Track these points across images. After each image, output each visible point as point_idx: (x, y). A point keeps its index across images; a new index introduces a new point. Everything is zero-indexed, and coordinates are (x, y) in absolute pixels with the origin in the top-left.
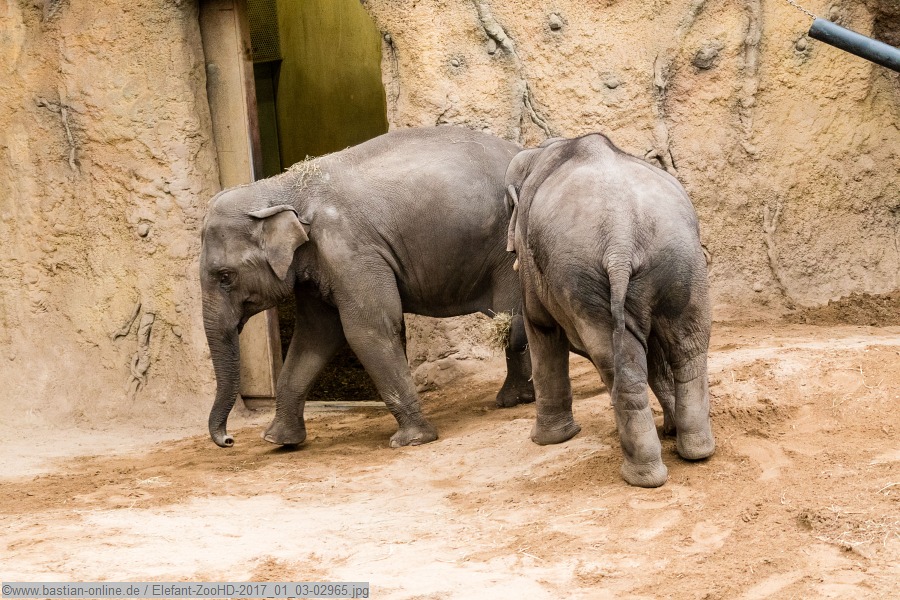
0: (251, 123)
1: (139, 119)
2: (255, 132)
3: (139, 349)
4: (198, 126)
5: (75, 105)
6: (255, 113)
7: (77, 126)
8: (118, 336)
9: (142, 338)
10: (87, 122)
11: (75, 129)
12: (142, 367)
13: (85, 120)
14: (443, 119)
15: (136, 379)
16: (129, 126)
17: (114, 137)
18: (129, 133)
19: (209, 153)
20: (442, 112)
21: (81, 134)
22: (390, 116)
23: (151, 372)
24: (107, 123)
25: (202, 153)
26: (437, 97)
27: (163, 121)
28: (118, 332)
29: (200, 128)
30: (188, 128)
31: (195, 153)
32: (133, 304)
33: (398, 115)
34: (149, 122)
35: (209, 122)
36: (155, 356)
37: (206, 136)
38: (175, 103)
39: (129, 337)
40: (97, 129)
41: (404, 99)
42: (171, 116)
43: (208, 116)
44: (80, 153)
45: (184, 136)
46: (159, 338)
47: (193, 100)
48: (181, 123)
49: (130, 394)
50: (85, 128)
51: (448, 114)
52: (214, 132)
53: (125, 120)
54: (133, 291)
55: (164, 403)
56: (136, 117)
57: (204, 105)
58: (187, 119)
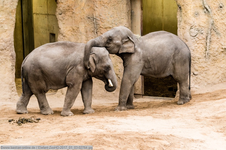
0: (141, 26)
1: (114, 23)
2: (142, 28)
4: (128, 25)
5: (97, 18)
6: (142, 23)
7: (98, 24)
10: (100, 23)
11: (97, 24)
13: (100, 22)
14: (192, 28)
16: (111, 24)
17: (107, 27)
18: (111, 26)
20: (192, 26)
21: (98, 26)
22: (178, 26)
24: (105, 23)
26: (191, 22)
27: (120, 24)
33: (180, 26)
34: (116, 24)
35: (131, 25)
38: (123, 19)
40: (103, 24)
41: (182, 22)
42: (122, 22)
43: (131, 23)
44: (98, 30)
47: (128, 19)
48: (124, 24)
50: (99, 24)
52: (132, 27)
55: (114, 94)
56: (113, 22)
57: (130, 21)
58: (126, 24)
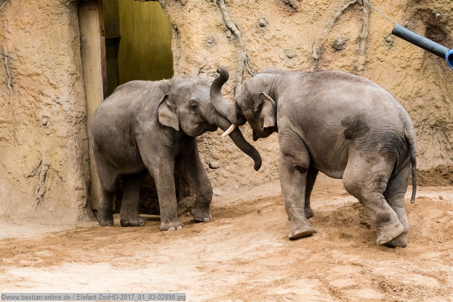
0: (103, 69)
1: (45, 64)
2: (105, 73)
3: (40, 183)
4: (75, 69)
5: (12, 56)
6: (105, 63)
7: (13, 67)
8: (29, 176)
9: (42, 178)
10: (18, 64)
11: (11, 68)
12: (41, 193)
14: (202, 70)
15: (38, 199)
16: (39, 67)
17: (31, 73)
18: (39, 71)
19: (80, 83)
20: (202, 67)
21: (14, 70)
22: (175, 68)
23: (46, 196)
24: (28, 65)
25: (77, 83)
26: (200, 59)
27: (57, 66)
28: (29, 174)
29: (76, 70)
30: (70, 70)
31: (73, 83)
32: (38, 160)
33: (179, 68)
34: (50, 66)
35: (81, 67)
36: (48, 188)
37: (79, 75)
38: (64, 57)
39: (35, 177)
40: (23, 68)
41: (183, 59)
42: (61, 63)
43: (81, 64)
44: (14, 80)
45: (68, 74)
46: (51, 178)
47: (73, 55)
48: (67, 67)
49: (35, 206)
50: (16, 67)
51: (205, 68)
52: (83, 72)
53: (38, 64)
54: (38, 153)
55: (52, 212)
56: (43, 63)
57: (78, 58)
58: (69, 65)
